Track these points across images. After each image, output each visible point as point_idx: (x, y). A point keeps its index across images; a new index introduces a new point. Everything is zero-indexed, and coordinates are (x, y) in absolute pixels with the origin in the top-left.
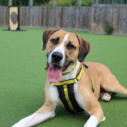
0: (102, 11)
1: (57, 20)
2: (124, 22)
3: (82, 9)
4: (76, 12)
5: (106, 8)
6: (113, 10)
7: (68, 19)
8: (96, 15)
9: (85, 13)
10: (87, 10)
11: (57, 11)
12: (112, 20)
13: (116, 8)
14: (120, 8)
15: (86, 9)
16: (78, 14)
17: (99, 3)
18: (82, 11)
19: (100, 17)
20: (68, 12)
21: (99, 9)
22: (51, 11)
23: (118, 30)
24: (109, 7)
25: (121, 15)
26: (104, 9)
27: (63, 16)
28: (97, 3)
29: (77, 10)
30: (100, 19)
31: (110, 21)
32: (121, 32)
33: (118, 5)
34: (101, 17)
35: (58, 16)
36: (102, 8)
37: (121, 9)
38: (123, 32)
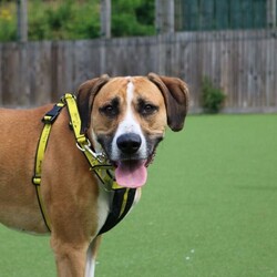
0: (187, 51)
1: (38, 83)
2: (250, 77)
3: (118, 45)
4: (99, 56)
5: (198, 41)
6: (218, 48)
7: (74, 78)
8: (173, 61)
9: (125, 56)
10: (132, 48)
11: (38, 55)
12: (219, 73)
13: (225, 40)
14: (238, 39)
15: (129, 44)
16: (107, 61)
17: (177, 30)
18: (118, 51)
19: (182, 67)
20: (73, 56)
21: (178, 46)
22: (17, 54)
23: (235, 98)
24: (207, 41)
25: (240, 60)
26: (195, 44)
27: (60, 68)
28: (172, 30)
29: (103, 50)
30: (185, 71)
31: (213, 77)
32: (245, 104)
33: (229, 34)
34: (186, 66)
35: (43, 69)
36: (187, 42)
37: (240, 43)
38: (250, 105)
